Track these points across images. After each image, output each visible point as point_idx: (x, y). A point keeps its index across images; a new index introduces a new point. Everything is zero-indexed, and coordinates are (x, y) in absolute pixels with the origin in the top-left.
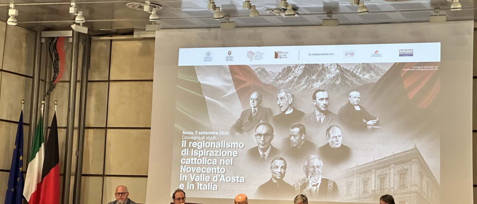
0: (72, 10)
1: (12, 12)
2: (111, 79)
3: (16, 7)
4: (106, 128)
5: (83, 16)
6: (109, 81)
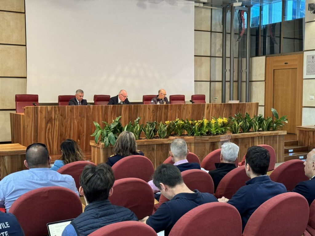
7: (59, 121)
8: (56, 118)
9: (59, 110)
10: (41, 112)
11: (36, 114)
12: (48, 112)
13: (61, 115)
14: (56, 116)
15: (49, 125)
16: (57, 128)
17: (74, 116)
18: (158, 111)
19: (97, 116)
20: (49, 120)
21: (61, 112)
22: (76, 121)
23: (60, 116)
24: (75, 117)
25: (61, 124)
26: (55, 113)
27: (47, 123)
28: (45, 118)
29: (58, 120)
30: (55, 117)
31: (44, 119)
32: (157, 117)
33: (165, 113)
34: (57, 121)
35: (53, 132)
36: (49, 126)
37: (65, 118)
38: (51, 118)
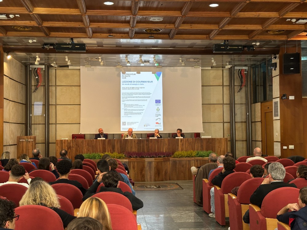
0: (67, 60)
1: (38, 59)
2: (57, 85)
3: (39, 57)
4: (56, 105)
5: (70, 62)
7: (75, 148)
9: (75, 142)
10: (65, 143)
11: (62, 144)
12: (69, 143)
13: (76, 145)
14: (73, 145)
15: (69, 150)
16: (74, 152)
18: (142, 143)
19: (99, 145)
20: (69, 148)
22: (86, 148)
24: (85, 146)
25: (77, 150)
26: (72, 143)
28: (67, 146)
37: (79, 147)
38: (71, 146)
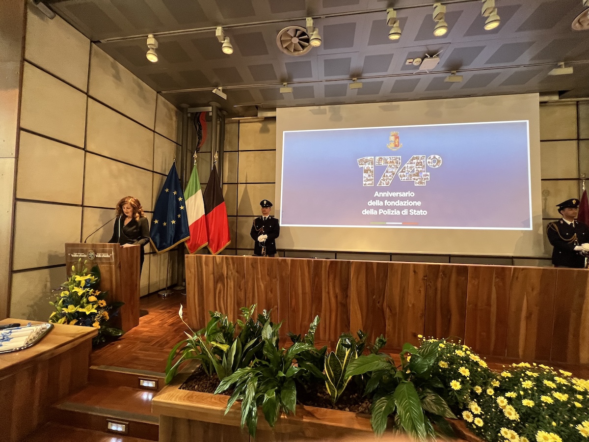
2: (239, 150)
4: (238, 183)
6: (238, 151)
7: (234, 281)
8: (229, 276)
9: (233, 263)
10: (207, 264)
11: (199, 268)
12: (217, 265)
13: (237, 272)
14: (230, 273)
15: (219, 285)
16: (231, 292)
17: (258, 275)
18: (440, 280)
19: (300, 277)
20: (219, 278)
21: (237, 267)
22: (263, 284)
23: (236, 274)
24: (260, 276)
25: (238, 286)
26: (227, 267)
27: (216, 283)
28: (214, 273)
29: (232, 278)
30: (227, 274)
31: (212, 276)
32: (436, 289)
33: (457, 285)
34: (231, 282)
35: (225, 297)
36: (220, 288)
37: (244, 277)
38: (223, 275)
